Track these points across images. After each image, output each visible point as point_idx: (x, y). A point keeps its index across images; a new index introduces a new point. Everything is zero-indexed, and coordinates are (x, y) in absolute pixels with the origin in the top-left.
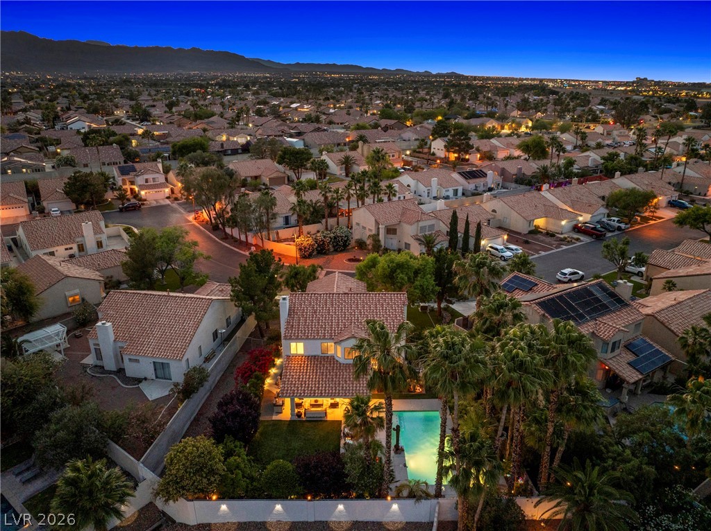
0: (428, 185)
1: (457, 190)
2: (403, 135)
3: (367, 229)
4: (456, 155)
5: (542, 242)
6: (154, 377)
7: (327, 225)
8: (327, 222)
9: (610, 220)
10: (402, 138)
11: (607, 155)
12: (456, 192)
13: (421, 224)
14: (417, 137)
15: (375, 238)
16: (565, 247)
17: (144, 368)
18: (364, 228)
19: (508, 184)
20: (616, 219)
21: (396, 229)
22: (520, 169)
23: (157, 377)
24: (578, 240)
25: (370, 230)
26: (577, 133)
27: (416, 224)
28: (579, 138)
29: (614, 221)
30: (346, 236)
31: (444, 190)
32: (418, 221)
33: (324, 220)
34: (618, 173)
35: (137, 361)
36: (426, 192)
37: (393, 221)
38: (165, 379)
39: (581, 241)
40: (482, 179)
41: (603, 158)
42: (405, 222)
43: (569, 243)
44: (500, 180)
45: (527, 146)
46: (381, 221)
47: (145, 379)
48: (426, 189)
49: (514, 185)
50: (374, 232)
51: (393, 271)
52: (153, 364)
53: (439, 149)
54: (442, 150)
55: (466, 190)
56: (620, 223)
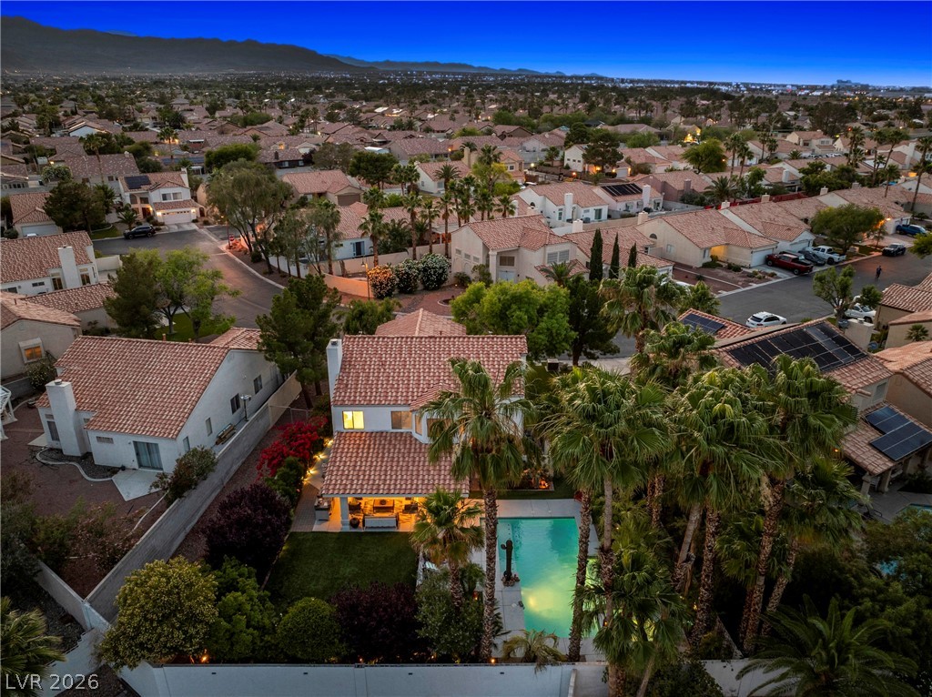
0: (560, 202)
1: (600, 210)
2: (525, 145)
3: (472, 258)
4: (598, 169)
5: (722, 278)
6: (136, 466)
7: (415, 255)
8: (414, 251)
9: (818, 250)
10: (524, 149)
11: (807, 166)
12: (599, 213)
13: (550, 250)
14: (544, 147)
15: (483, 270)
16: (755, 286)
17: (119, 451)
18: (467, 256)
19: (671, 204)
20: (827, 248)
21: (513, 258)
22: (689, 183)
23: (141, 465)
24: (773, 275)
25: (476, 259)
26: (763, 142)
27: (542, 249)
28: (766, 149)
29: (823, 250)
30: (440, 268)
31: (582, 210)
32: (545, 245)
33: (411, 248)
34: (824, 190)
35: (110, 440)
36: (557, 213)
37: (510, 245)
38: (153, 468)
39: (778, 278)
40: (636, 197)
41: (802, 171)
42: (526, 247)
43: (761, 279)
44: (660, 197)
45: (698, 155)
46: (492, 245)
47: (123, 468)
48: (556, 209)
49: (679, 205)
50: (482, 262)
51: (506, 307)
52: (132, 445)
53: (574, 161)
54: (579, 161)
55: (613, 211)
56: (832, 253)
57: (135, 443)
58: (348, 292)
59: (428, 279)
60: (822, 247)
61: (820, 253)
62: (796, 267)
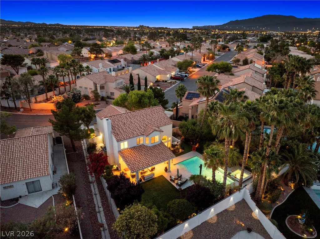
0: (98, 67)
1: (111, 69)
3: (88, 89)
4: (94, 55)
5: (163, 85)
6: (27, 193)
7: (60, 91)
8: (59, 89)
9: (182, 73)
11: (161, 50)
13: (118, 82)
14: (67, 50)
15: (95, 92)
16: (174, 85)
17: (20, 189)
18: (86, 88)
19: (130, 65)
20: (184, 72)
22: (133, 58)
23: (29, 193)
24: (176, 82)
25: (91, 89)
26: (140, 44)
29: (183, 73)
30: (79, 93)
31: (105, 69)
32: (116, 80)
33: (57, 89)
34: (170, 57)
37: (103, 82)
38: (36, 192)
39: (177, 82)
40: (119, 63)
41: (159, 52)
42: (109, 82)
43: (174, 83)
44: (126, 63)
46: (97, 82)
47: (20, 197)
48: (97, 69)
49: (133, 65)
50: (93, 89)
51: (140, 99)
52: (25, 185)
53: (85, 53)
54: (87, 53)
55: (114, 68)
56: (186, 74)
57: (26, 183)
58: (43, 109)
59: (75, 99)
60: (183, 72)
61: (183, 74)
62: (180, 79)
